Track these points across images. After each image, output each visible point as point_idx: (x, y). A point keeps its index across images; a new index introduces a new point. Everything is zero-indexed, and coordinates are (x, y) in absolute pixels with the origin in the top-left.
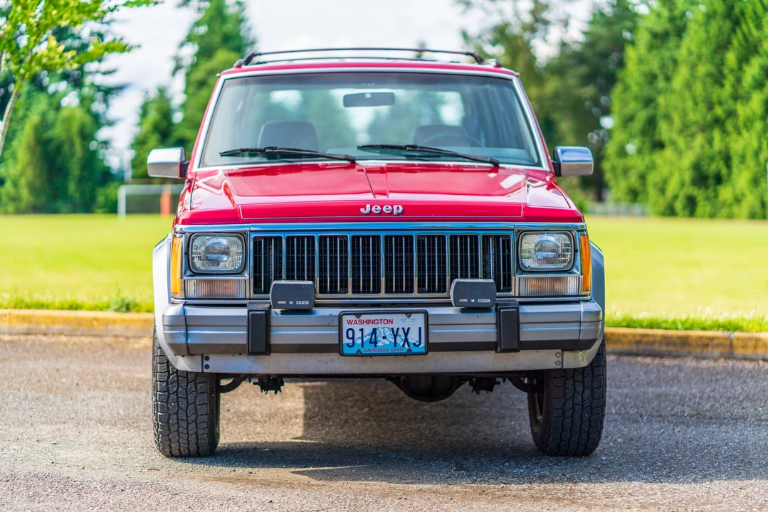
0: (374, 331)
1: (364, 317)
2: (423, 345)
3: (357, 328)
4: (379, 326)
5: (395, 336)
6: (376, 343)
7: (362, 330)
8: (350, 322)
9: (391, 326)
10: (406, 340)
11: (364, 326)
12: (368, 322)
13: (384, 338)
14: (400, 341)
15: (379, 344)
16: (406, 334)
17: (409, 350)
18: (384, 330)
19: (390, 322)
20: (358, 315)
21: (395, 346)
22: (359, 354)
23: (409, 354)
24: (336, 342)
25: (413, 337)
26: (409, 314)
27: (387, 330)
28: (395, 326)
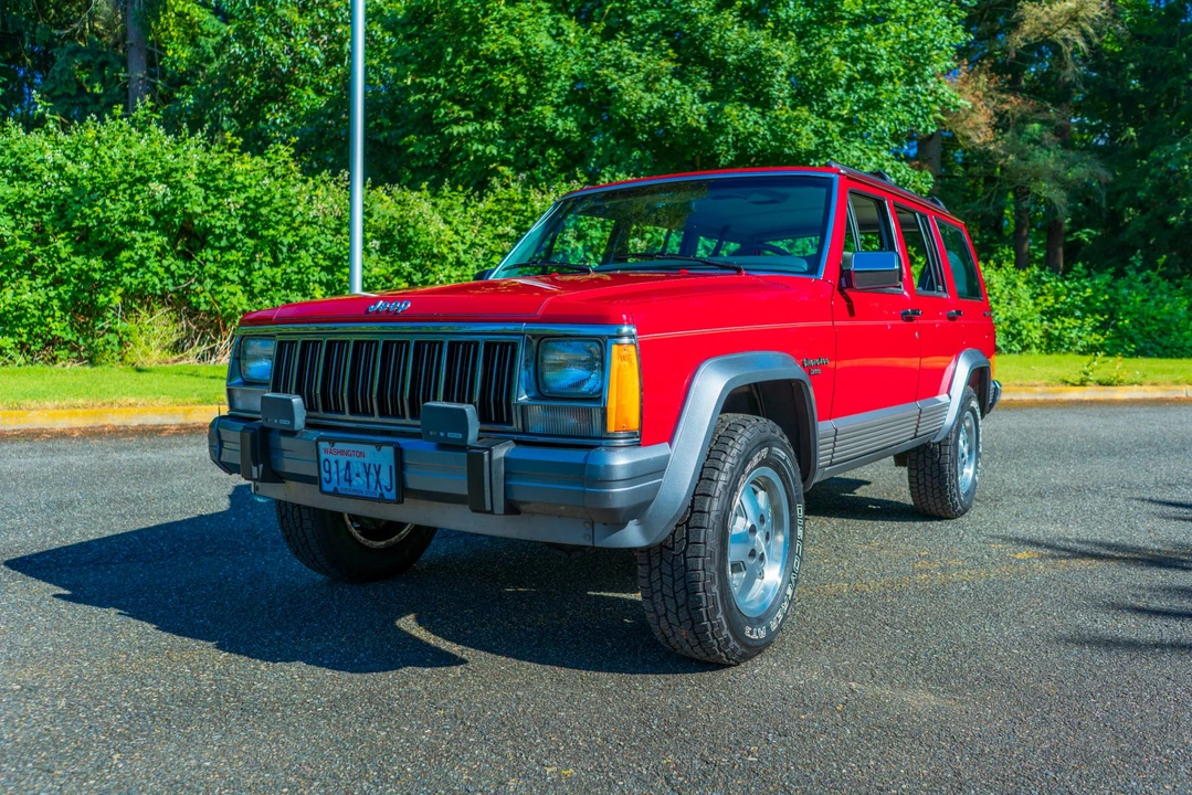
0: (348, 463)
1: (339, 446)
2: (394, 491)
3: (332, 458)
4: (353, 459)
5: (368, 474)
6: (350, 481)
7: (336, 462)
8: (326, 451)
9: (361, 459)
10: (378, 482)
11: (339, 457)
12: (342, 452)
13: (358, 475)
14: (372, 479)
15: (354, 483)
16: (378, 473)
17: (382, 495)
18: (357, 466)
19: (362, 454)
20: (332, 441)
21: (368, 487)
22: (335, 493)
23: (381, 499)
24: (317, 475)
25: (385, 478)
26: (379, 445)
27: (360, 466)
28: (367, 460)
